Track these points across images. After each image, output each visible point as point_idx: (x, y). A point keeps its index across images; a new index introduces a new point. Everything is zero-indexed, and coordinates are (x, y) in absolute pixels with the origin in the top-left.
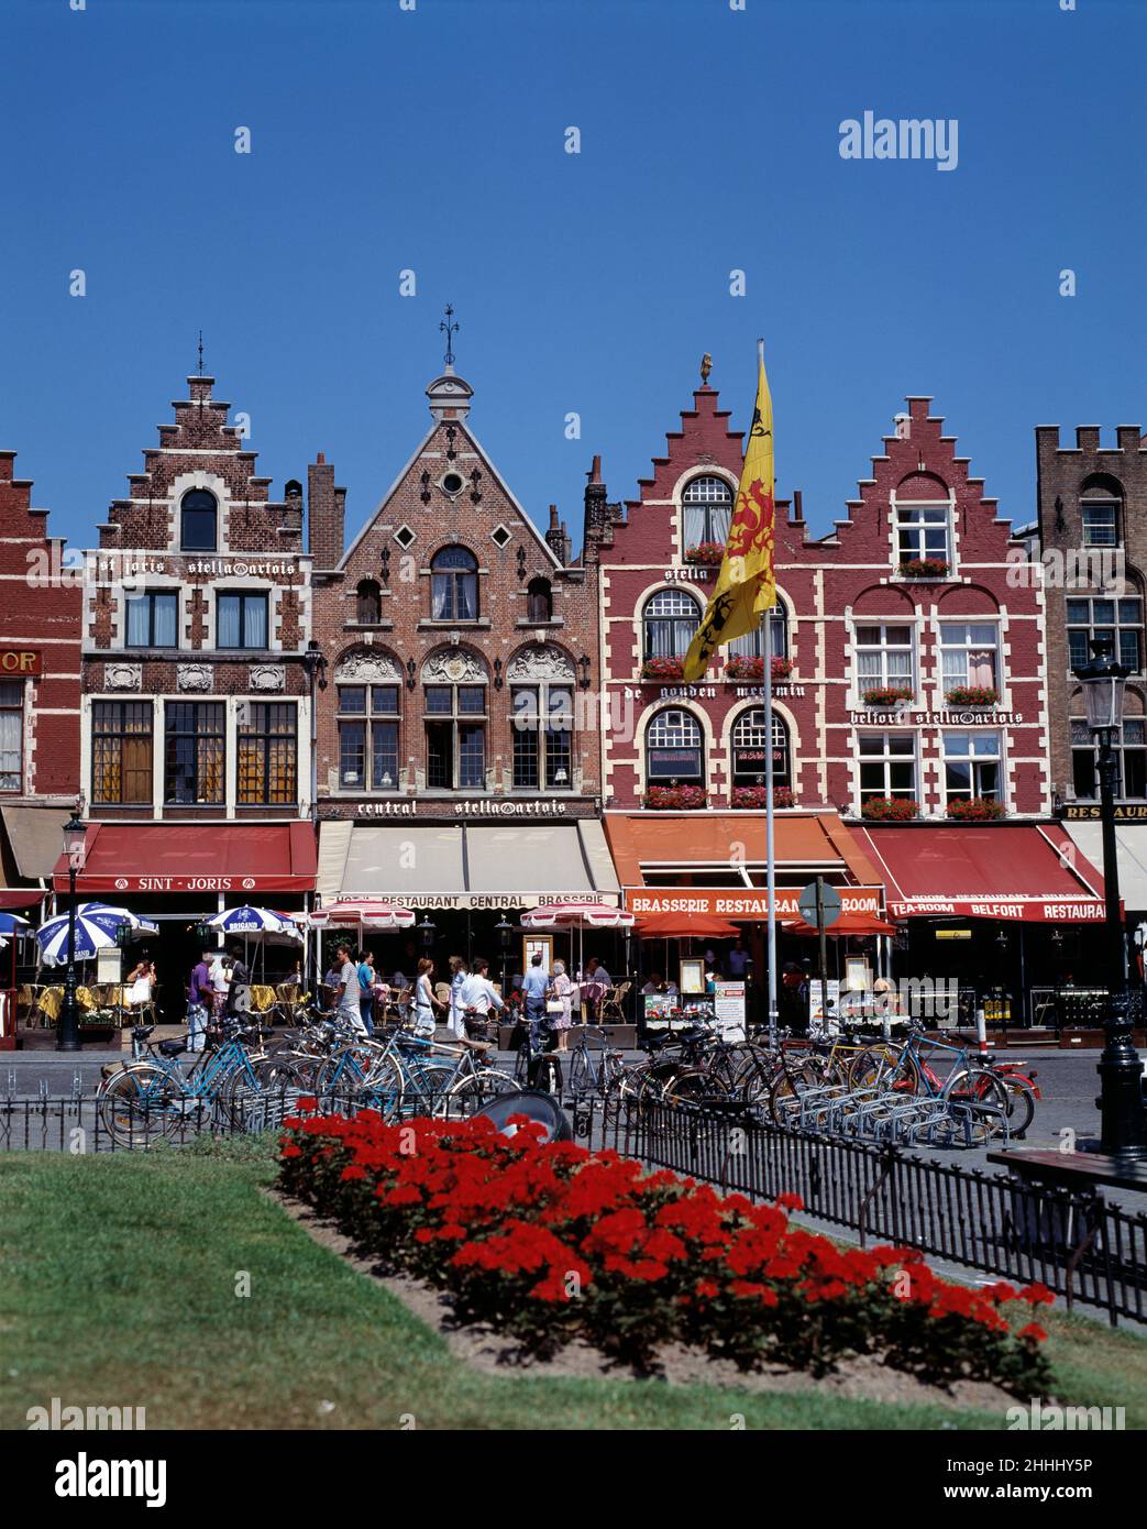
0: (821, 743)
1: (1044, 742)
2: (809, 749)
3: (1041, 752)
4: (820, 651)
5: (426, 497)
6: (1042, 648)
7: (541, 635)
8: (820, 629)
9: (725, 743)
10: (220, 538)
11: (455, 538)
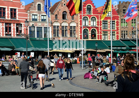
0: (99, 32)
1: (119, 33)
2: (98, 33)
3: (119, 34)
4: (99, 23)
5: (62, 6)
6: (119, 24)
7: (73, 21)
8: (99, 21)
9: (91, 32)
10: (41, 9)
11: (65, 11)
